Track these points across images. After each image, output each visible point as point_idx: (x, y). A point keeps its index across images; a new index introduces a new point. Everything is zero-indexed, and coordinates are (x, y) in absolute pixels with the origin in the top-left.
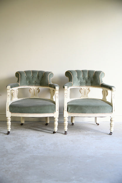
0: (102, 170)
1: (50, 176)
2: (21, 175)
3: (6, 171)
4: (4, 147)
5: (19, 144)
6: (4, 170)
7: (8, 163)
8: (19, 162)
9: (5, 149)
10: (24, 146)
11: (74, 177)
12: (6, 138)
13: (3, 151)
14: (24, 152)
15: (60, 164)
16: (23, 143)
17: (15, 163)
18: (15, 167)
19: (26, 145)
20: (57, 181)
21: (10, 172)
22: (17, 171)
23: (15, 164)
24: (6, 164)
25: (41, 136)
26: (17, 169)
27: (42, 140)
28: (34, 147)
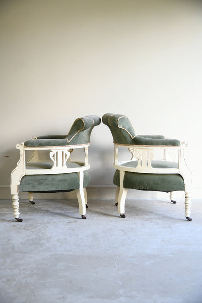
0: (171, 279)
1: (81, 288)
2: (32, 288)
3: (8, 280)
4: (9, 240)
5: (34, 236)
6: (4, 279)
7: (13, 267)
8: (31, 265)
9: (10, 243)
10: (42, 239)
11: (121, 292)
12: (15, 226)
13: (7, 247)
14: (41, 248)
15: (99, 269)
16: (41, 234)
17: (25, 267)
18: (24, 273)
19: (45, 237)
20: (92, 297)
21: (14, 283)
22: (26, 281)
23: (24, 269)
24: (9, 269)
25: (72, 222)
26: (25, 277)
27: (74, 230)
28: (58, 240)
